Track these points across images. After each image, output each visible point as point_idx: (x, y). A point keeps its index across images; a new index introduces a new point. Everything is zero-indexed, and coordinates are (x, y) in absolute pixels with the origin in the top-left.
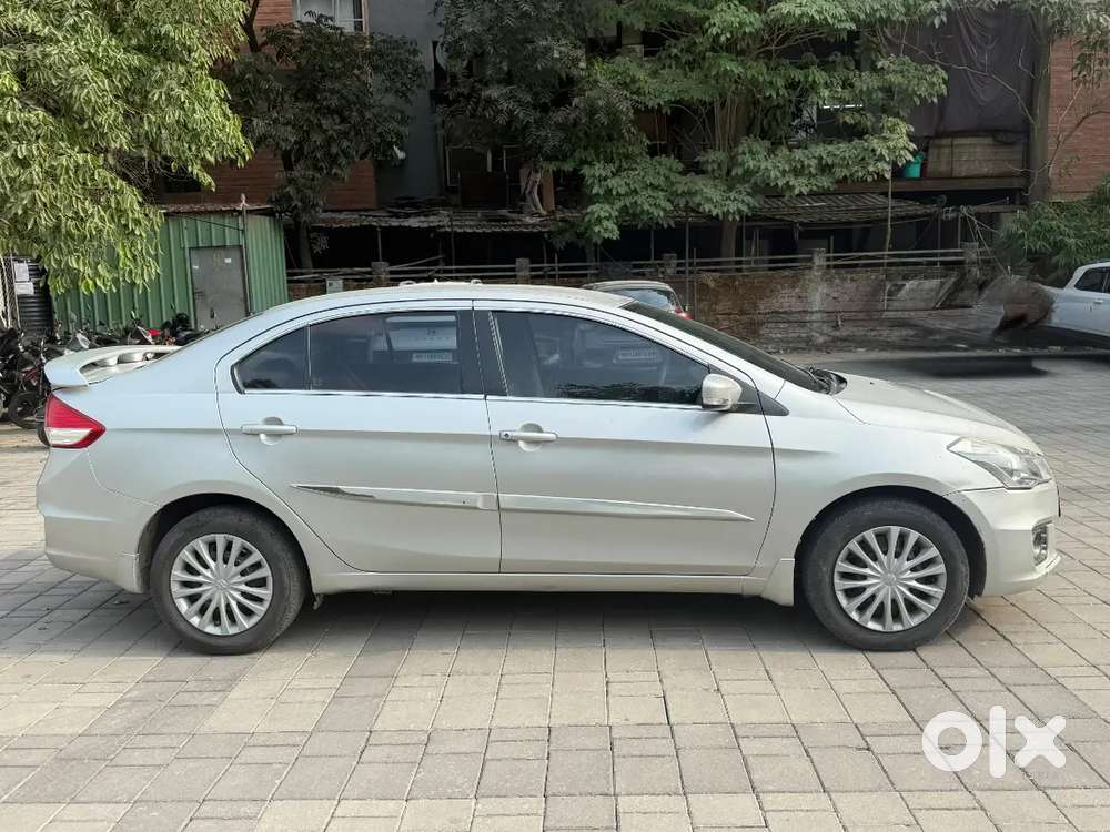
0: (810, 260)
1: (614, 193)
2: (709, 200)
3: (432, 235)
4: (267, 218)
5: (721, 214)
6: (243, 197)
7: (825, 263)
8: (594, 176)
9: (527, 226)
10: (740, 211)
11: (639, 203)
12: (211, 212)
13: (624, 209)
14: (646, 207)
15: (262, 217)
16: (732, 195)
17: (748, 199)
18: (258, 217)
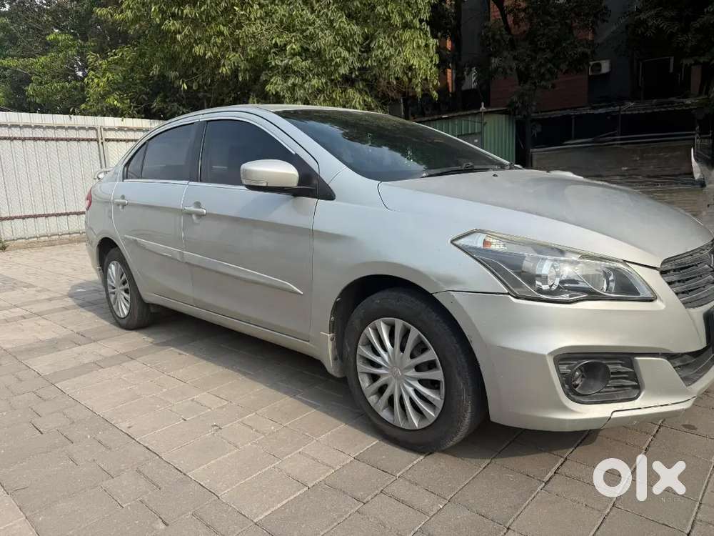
3: (609, 118)
4: (504, 116)
6: (483, 104)
9: (688, 105)
12: (469, 115)
15: (501, 116)
18: (498, 115)
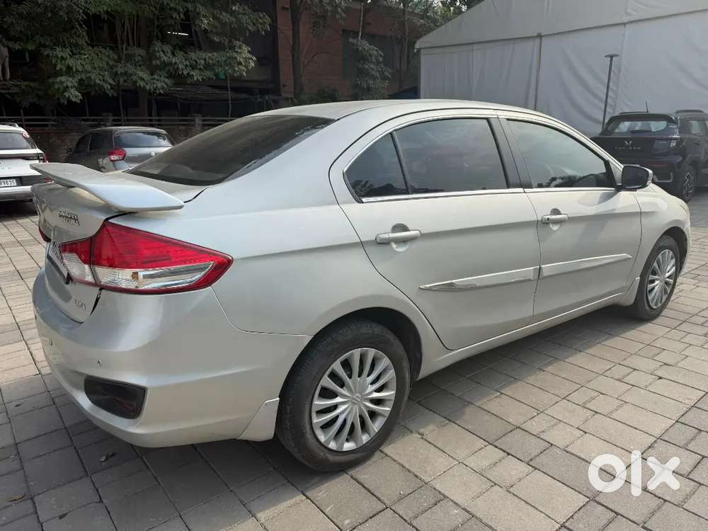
0: (193, 120)
1: (74, 70)
2: (143, 79)
5: (152, 89)
7: (201, 123)
8: (57, 56)
10: (163, 88)
11: (93, 78)
13: (81, 81)
14: (98, 81)
16: (155, 76)
17: (167, 80)
